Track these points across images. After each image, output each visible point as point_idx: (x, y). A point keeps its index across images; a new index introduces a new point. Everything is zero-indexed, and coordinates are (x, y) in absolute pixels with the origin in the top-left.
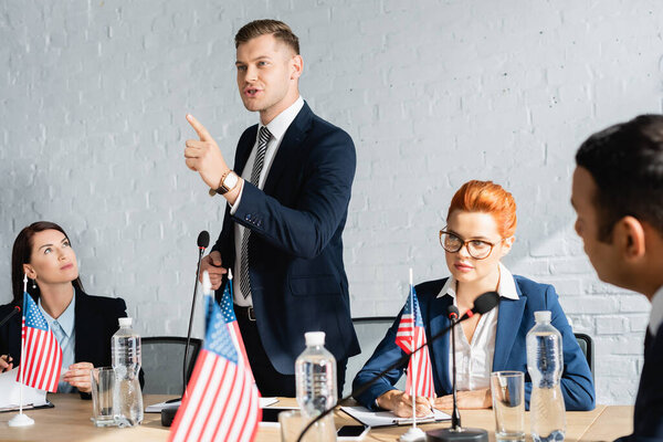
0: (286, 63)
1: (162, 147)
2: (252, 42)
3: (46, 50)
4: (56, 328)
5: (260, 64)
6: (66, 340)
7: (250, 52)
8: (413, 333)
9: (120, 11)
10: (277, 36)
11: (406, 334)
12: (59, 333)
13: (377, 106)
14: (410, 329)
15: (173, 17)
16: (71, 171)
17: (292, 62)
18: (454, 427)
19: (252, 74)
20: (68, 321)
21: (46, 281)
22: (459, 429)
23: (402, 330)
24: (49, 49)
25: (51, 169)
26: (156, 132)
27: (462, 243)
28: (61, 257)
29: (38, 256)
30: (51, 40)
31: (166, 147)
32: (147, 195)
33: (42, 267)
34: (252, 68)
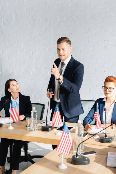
0: (69, 48)
1: (31, 53)
2: (61, 44)
3: (2, 26)
4: (15, 102)
5: (63, 49)
6: (17, 105)
7: (61, 46)
8: (97, 116)
9: (21, 18)
10: (67, 42)
11: (96, 116)
12: (16, 104)
13: (85, 46)
14: (97, 115)
15: (35, 20)
16: (9, 57)
17: (70, 48)
18: (106, 137)
19: (61, 52)
20: (18, 101)
21: (13, 92)
22: (107, 138)
23: (95, 115)
24: (3, 26)
25: (4, 56)
26: (30, 49)
27: (107, 88)
28: (16, 87)
29: (11, 87)
30: (3, 24)
31: (33, 53)
32: (28, 64)
33: (12, 89)
34: (61, 50)
